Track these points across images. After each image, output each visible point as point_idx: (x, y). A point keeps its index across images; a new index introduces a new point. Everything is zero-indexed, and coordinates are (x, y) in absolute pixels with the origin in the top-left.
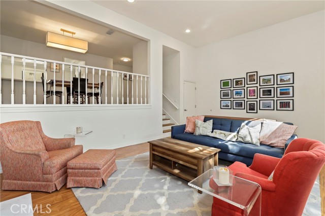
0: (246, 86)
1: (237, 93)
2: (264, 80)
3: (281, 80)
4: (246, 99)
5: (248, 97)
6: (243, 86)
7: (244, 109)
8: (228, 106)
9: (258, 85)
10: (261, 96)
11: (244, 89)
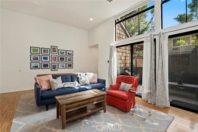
0: (51, 54)
1: (44, 58)
2: (61, 52)
3: (69, 54)
4: (50, 62)
5: (52, 61)
6: (49, 53)
7: (50, 68)
8: (38, 67)
9: (57, 54)
10: (59, 61)
11: (50, 56)
